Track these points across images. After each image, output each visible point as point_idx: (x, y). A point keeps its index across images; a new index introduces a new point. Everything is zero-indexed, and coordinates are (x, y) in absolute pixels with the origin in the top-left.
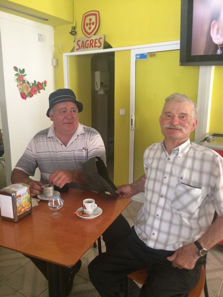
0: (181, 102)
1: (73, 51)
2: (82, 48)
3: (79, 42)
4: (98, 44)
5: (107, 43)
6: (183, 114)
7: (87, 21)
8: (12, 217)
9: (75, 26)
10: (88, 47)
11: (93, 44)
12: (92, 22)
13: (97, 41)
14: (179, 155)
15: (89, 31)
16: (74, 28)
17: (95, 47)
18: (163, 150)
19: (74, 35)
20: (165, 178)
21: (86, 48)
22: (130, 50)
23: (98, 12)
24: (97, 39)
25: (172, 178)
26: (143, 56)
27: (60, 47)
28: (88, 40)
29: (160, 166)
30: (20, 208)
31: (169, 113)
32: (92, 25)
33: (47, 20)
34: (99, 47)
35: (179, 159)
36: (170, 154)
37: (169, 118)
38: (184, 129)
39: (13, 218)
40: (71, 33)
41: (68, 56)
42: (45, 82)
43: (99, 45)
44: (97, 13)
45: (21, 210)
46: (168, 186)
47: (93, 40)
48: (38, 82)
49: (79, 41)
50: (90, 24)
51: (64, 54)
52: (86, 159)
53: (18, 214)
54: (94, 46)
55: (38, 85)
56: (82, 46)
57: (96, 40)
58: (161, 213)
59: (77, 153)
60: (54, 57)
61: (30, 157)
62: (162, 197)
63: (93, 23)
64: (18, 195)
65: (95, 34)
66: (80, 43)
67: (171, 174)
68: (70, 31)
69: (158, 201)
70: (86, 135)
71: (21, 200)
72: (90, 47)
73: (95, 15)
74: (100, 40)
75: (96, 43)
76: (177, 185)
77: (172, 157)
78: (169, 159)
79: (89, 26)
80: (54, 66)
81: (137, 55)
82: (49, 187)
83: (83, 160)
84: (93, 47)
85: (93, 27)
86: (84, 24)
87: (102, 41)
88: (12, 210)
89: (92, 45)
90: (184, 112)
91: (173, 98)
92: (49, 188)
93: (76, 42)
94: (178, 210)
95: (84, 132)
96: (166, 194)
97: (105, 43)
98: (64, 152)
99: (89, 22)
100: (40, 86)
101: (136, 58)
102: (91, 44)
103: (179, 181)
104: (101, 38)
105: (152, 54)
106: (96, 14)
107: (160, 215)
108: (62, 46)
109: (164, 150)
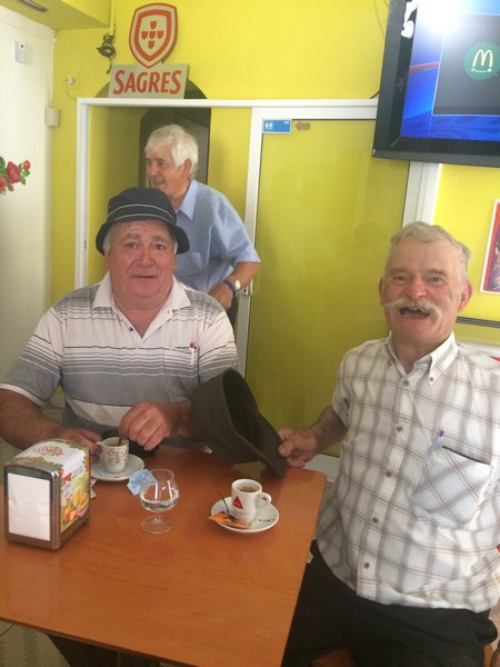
0: (429, 242)
1: (103, 93)
2: (130, 90)
3: (121, 76)
4: (171, 86)
5: (193, 84)
6: (434, 271)
7: (145, 26)
8: (47, 537)
9: (111, 34)
10: (144, 90)
11: (159, 84)
12: (156, 29)
13: (169, 78)
14: (432, 374)
15: (150, 52)
16: (109, 39)
17: (163, 90)
18: (392, 361)
19: (108, 55)
20: (400, 429)
21: (140, 91)
22: (251, 108)
23: (175, 8)
24: (169, 74)
25: (417, 431)
26: (280, 126)
27: (70, 81)
28: (145, 74)
29: (386, 400)
30: (67, 511)
31: (403, 270)
32: (156, 38)
33: (43, 10)
34: (172, 92)
35: (431, 383)
36: (409, 370)
37: (403, 282)
38: (439, 311)
39: (48, 539)
40: (102, 50)
41: (89, 105)
42: (27, 165)
43: (174, 87)
44: (172, 11)
45: (68, 516)
46: (407, 450)
47: (158, 75)
48: (10, 163)
49: (122, 72)
50: (152, 34)
51: (80, 100)
52: (193, 373)
53: (63, 528)
54: (159, 87)
55: (8, 170)
56: (128, 86)
57: (165, 74)
58: (384, 514)
59: (171, 356)
60: (51, 105)
61: (45, 358)
62: (389, 474)
63: (160, 34)
64: (65, 475)
65: (163, 60)
66: (124, 78)
67: (415, 421)
68: (100, 45)
69: (379, 484)
70: (196, 311)
71: (70, 489)
72: (150, 91)
73: (167, 14)
74: (177, 76)
75: (165, 82)
76: (430, 452)
77: (414, 378)
78: (406, 383)
79: (148, 39)
80: (51, 127)
81: (266, 122)
82: (120, 444)
83: (188, 374)
84: (157, 90)
85: (159, 43)
86: (136, 34)
87: (181, 79)
88: (48, 517)
89: (155, 85)
90: (437, 266)
91: (410, 234)
92: (116, 449)
93: (114, 73)
94: (429, 511)
95: (189, 304)
96: (401, 471)
97: (190, 84)
98: (137, 351)
99: (149, 29)
100: (13, 172)
101: (265, 129)
102: (153, 84)
103: (434, 440)
104: (179, 72)
105: (303, 124)
106: (170, 14)
107: (381, 520)
108: (74, 81)
109: (394, 361)
